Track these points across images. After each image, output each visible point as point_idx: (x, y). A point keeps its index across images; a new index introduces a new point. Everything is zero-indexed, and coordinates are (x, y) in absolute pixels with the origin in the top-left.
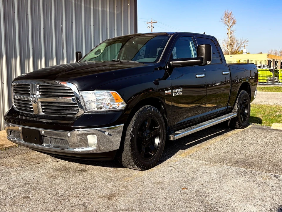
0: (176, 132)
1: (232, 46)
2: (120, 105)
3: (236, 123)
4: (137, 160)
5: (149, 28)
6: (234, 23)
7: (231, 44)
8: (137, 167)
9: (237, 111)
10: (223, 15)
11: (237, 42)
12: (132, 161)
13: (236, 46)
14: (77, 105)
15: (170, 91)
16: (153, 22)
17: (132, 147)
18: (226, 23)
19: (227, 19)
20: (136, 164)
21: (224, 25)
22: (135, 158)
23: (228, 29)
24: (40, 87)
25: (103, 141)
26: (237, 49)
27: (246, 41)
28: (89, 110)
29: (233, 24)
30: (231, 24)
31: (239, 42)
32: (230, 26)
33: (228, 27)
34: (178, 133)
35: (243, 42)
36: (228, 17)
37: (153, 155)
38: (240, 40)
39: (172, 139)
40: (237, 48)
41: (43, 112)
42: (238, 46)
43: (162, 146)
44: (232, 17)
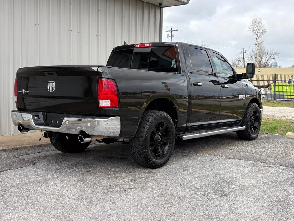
1: (261, 58)
7: (259, 56)
10: (252, 24)
11: (267, 54)
13: (265, 58)
18: (254, 32)
21: (252, 35)
26: (266, 62)
27: (277, 52)
29: (262, 33)
30: (259, 34)
31: (269, 53)
32: (258, 36)
33: (256, 37)
35: (273, 53)
38: (270, 51)
40: (266, 60)
42: (268, 58)
44: (262, 26)
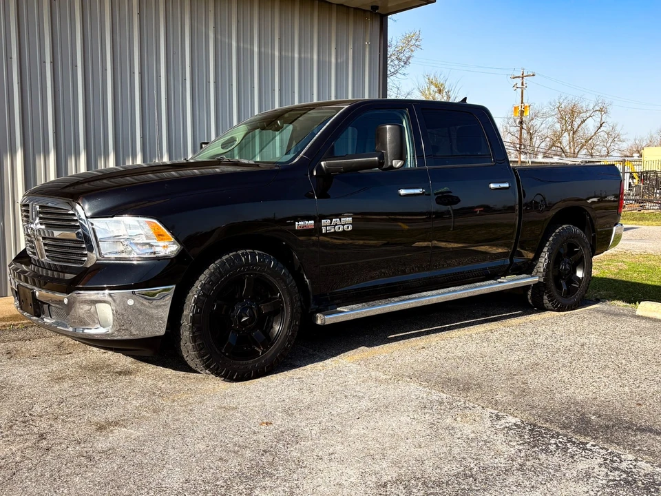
0: (338, 309)
2: (168, 247)
3: (543, 299)
4: (208, 359)
5: (514, 88)
8: (212, 373)
9: (544, 271)
14: (84, 246)
15: (313, 222)
16: (524, 75)
17: (193, 333)
20: (207, 367)
22: (205, 356)
24: (40, 210)
25: (137, 319)
28: (106, 256)
34: (342, 310)
37: (261, 351)
39: (319, 322)
41: (47, 256)
43: (286, 336)
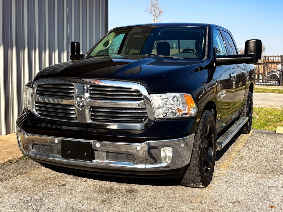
6: (160, 13)
9: (246, 115)
10: (149, 4)
12: (200, 177)
14: (146, 111)
17: (201, 161)
18: (152, 13)
19: (153, 8)
21: (150, 15)
23: (154, 20)
24: (91, 88)
30: (157, 14)
32: (156, 16)
33: (153, 17)
34: (220, 141)
36: (154, 6)
37: (209, 169)
39: (218, 149)
41: (92, 119)
44: (159, 7)
